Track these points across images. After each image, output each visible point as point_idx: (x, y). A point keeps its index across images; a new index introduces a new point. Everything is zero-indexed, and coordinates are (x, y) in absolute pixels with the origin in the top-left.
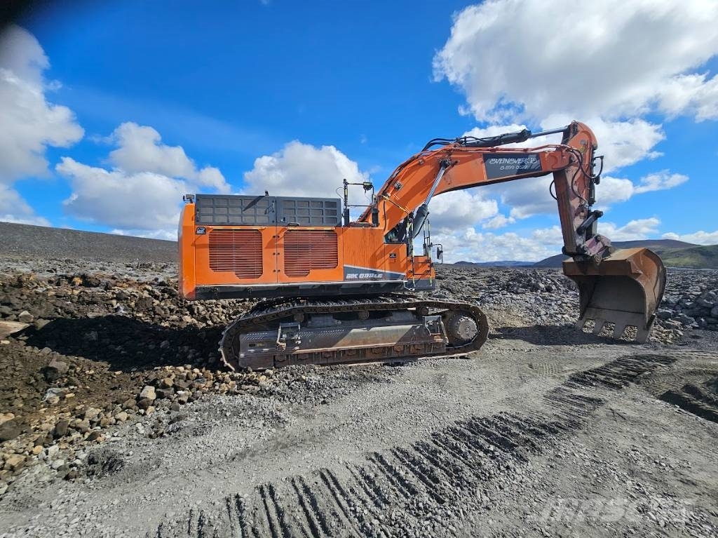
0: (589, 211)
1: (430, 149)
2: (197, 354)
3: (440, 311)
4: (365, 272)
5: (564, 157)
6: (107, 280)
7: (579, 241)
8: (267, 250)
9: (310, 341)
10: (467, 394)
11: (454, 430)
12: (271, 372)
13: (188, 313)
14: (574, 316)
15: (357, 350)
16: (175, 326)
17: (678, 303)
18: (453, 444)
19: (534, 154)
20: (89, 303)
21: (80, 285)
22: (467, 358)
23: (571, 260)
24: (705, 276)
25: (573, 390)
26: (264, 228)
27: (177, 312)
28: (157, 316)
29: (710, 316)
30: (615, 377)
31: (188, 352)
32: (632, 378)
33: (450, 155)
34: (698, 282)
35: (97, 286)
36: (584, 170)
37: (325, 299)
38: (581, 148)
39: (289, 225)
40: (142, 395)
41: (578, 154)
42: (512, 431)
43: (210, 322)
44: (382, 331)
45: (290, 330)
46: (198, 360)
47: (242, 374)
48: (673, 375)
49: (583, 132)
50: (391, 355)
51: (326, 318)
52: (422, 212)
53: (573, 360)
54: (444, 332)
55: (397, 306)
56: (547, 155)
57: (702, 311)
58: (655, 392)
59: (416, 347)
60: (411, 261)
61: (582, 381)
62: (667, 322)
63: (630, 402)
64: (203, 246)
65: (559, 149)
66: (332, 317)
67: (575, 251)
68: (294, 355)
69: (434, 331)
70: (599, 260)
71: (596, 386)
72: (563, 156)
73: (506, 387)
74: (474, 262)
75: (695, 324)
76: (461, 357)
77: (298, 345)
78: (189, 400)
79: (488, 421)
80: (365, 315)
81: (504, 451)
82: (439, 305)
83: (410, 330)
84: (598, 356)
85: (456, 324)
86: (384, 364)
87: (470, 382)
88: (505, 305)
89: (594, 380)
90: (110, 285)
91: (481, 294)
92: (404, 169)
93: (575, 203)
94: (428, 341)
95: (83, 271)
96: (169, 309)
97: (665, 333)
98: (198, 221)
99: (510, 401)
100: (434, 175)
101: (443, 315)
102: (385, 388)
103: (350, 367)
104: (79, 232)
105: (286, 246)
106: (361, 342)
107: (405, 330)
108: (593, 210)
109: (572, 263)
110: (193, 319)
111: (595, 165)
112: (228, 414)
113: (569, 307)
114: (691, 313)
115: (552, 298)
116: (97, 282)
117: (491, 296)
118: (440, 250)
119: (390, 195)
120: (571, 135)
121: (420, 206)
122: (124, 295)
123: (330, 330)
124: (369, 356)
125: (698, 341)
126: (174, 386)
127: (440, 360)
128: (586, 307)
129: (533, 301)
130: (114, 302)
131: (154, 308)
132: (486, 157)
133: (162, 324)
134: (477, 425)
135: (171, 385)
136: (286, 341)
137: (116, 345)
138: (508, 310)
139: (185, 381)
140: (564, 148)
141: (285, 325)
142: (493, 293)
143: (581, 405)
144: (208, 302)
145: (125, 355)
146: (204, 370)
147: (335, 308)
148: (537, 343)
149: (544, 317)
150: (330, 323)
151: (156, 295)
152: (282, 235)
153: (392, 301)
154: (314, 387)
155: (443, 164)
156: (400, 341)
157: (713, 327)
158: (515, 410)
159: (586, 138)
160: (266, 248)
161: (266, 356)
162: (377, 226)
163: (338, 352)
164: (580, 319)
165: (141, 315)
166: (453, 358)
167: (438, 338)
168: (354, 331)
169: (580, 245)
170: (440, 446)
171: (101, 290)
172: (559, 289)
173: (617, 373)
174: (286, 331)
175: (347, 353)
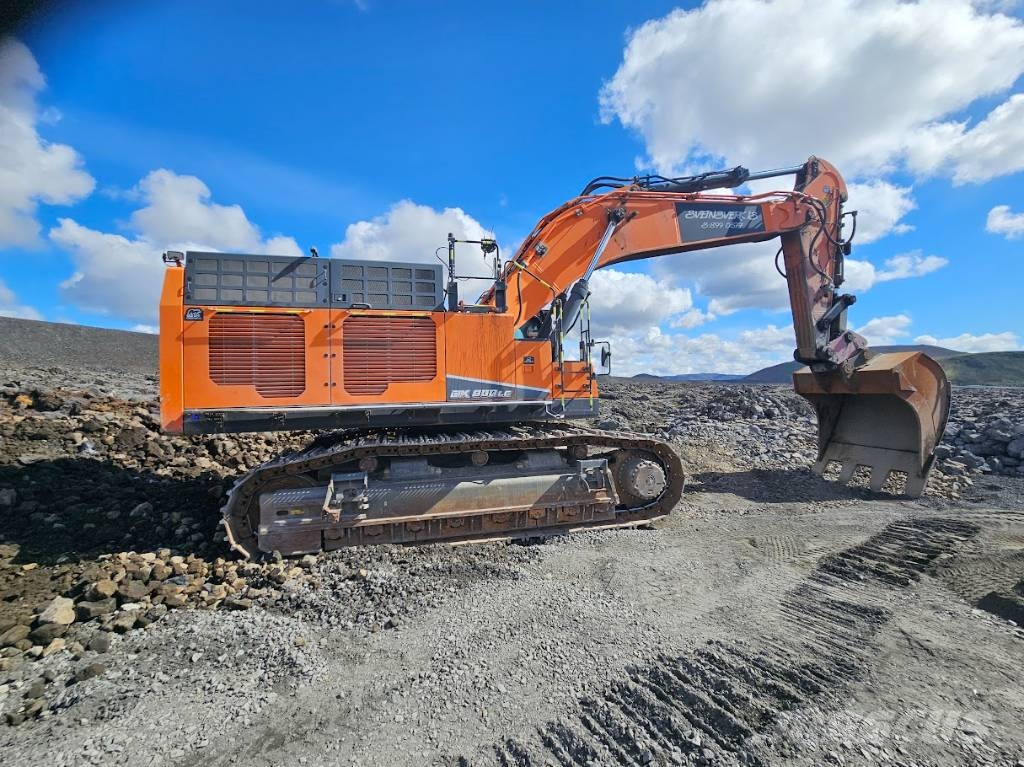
0: (835, 295)
1: (592, 194)
2: (195, 526)
3: (607, 450)
4: (482, 386)
5: (799, 212)
6: (75, 399)
7: (821, 340)
8: (312, 349)
9: (386, 504)
10: (649, 601)
11: (624, 690)
12: (313, 560)
13: (206, 452)
14: (808, 456)
15: (468, 519)
16: (180, 474)
17: (958, 435)
18: (620, 728)
19: (753, 205)
20: (33, 438)
21: (29, 407)
22: (649, 528)
23: (807, 370)
24: (975, 396)
25: (829, 588)
26: (308, 311)
27: (188, 451)
28: (150, 458)
29: (1006, 454)
30: (892, 562)
31: (179, 524)
32: (922, 565)
33: (623, 203)
34: (967, 403)
35: (57, 409)
36: (829, 234)
37: (413, 432)
38: (823, 198)
39: (352, 308)
40: (43, 616)
41: (820, 207)
42: (734, 692)
43: (243, 468)
44: (509, 486)
45: (351, 486)
46: (194, 537)
47: (262, 565)
48: (989, 560)
49: (826, 173)
50: (524, 524)
51: (415, 464)
52: (580, 292)
53: (818, 531)
54: (613, 486)
55: (535, 442)
56: (772, 208)
57: (995, 447)
58: (967, 594)
59: (567, 511)
60: (560, 369)
61: (841, 572)
62: (945, 464)
63: (929, 613)
64: (198, 341)
65: (792, 198)
66: (426, 463)
67: (813, 356)
68: (358, 528)
69: (595, 484)
70: (849, 370)
71: (865, 581)
72: (796, 209)
73: (716, 586)
74: (659, 374)
75: (986, 467)
76: (640, 527)
77: (363, 511)
78: (137, 625)
79: (687, 666)
80: (481, 458)
81: (724, 747)
82: (602, 442)
83: (557, 482)
84: (856, 522)
85: (632, 473)
86: (513, 542)
87: (653, 575)
88: (707, 439)
89: (861, 569)
90: (78, 407)
91: (670, 421)
92: (550, 223)
93: (814, 283)
94: (587, 501)
95: (37, 386)
96: (174, 446)
97: (946, 481)
98: (188, 297)
99: (723, 615)
100: (598, 234)
101: (611, 458)
102: (507, 590)
103: (454, 548)
104: (80, 328)
105: (347, 345)
106: (474, 504)
107: (549, 482)
108: (840, 294)
109: (809, 374)
110: (214, 463)
111: (843, 225)
112: (196, 657)
113: (800, 441)
114: (979, 451)
115: (774, 427)
116: (57, 403)
117: (684, 425)
118: (607, 351)
119: (527, 264)
120: (809, 178)
121: (577, 281)
122: (97, 424)
123: (421, 484)
124: (487, 526)
125: (999, 494)
126: (116, 595)
127: (607, 532)
128: (829, 440)
129: (747, 431)
130: (78, 436)
131: (146, 445)
132: (680, 208)
133: (160, 472)
134: (666, 677)
135: (109, 593)
136: (344, 504)
137: (48, 512)
138: (710, 446)
139: (146, 583)
140: (799, 196)
141: (341, 477)
142: (688, 419)
143: (849, 623)
144: (242, 434)
145: (61, 531)
146: (191, 558)
147: (431, 448)
148: (757, 498)
149: (765, 457)
150: (422, 473)
151: (154, 425)
152: (339, 323)
153: (527, 437)
154: (381, 591)
155: (614, 217)
156: (539, 502)
157: (1012, 471)
158: (733, 636)
159: (831, 184)
160: (312, 345)
161: (307, 531)
162: (504, 311)
163: (435, 522)
164: (820, 459)
165: (122, 456)
166: (627, 528)
167: (603, 496)
168: (463, 485)
169: (822, 347)
170: (594, 732)
171: (62, 415)
172: (782, 414)
173: (895, 556)
174: (342, 488)
175: (450, 523)
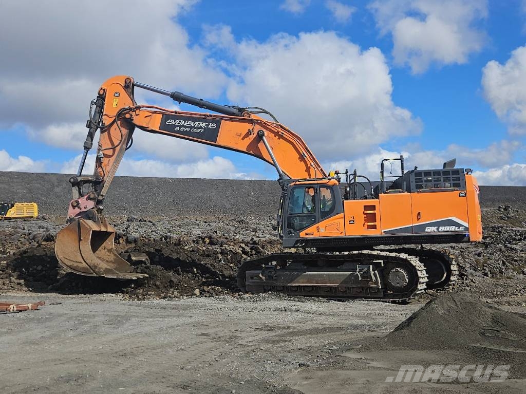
6: (222, 240)
9: (283, 278)
15: (312, 287)
20: (207, 256)
21: (208, 243)
35: (216, 244)
44: (328, 275)
50: (337, 293)
80: (321, 263)
83: (349, 276)
90: (223, 243)
106: (314, 281)
107: (346, 275)
116: (217, 241)
122: (226, 251)
130: (220, 255)
151: (246, 252)
156: (341, 283)
163: (300, 287)
167: (372, 284)
168: (308, 273)
171: (217, 247)
175: (306, 288)
